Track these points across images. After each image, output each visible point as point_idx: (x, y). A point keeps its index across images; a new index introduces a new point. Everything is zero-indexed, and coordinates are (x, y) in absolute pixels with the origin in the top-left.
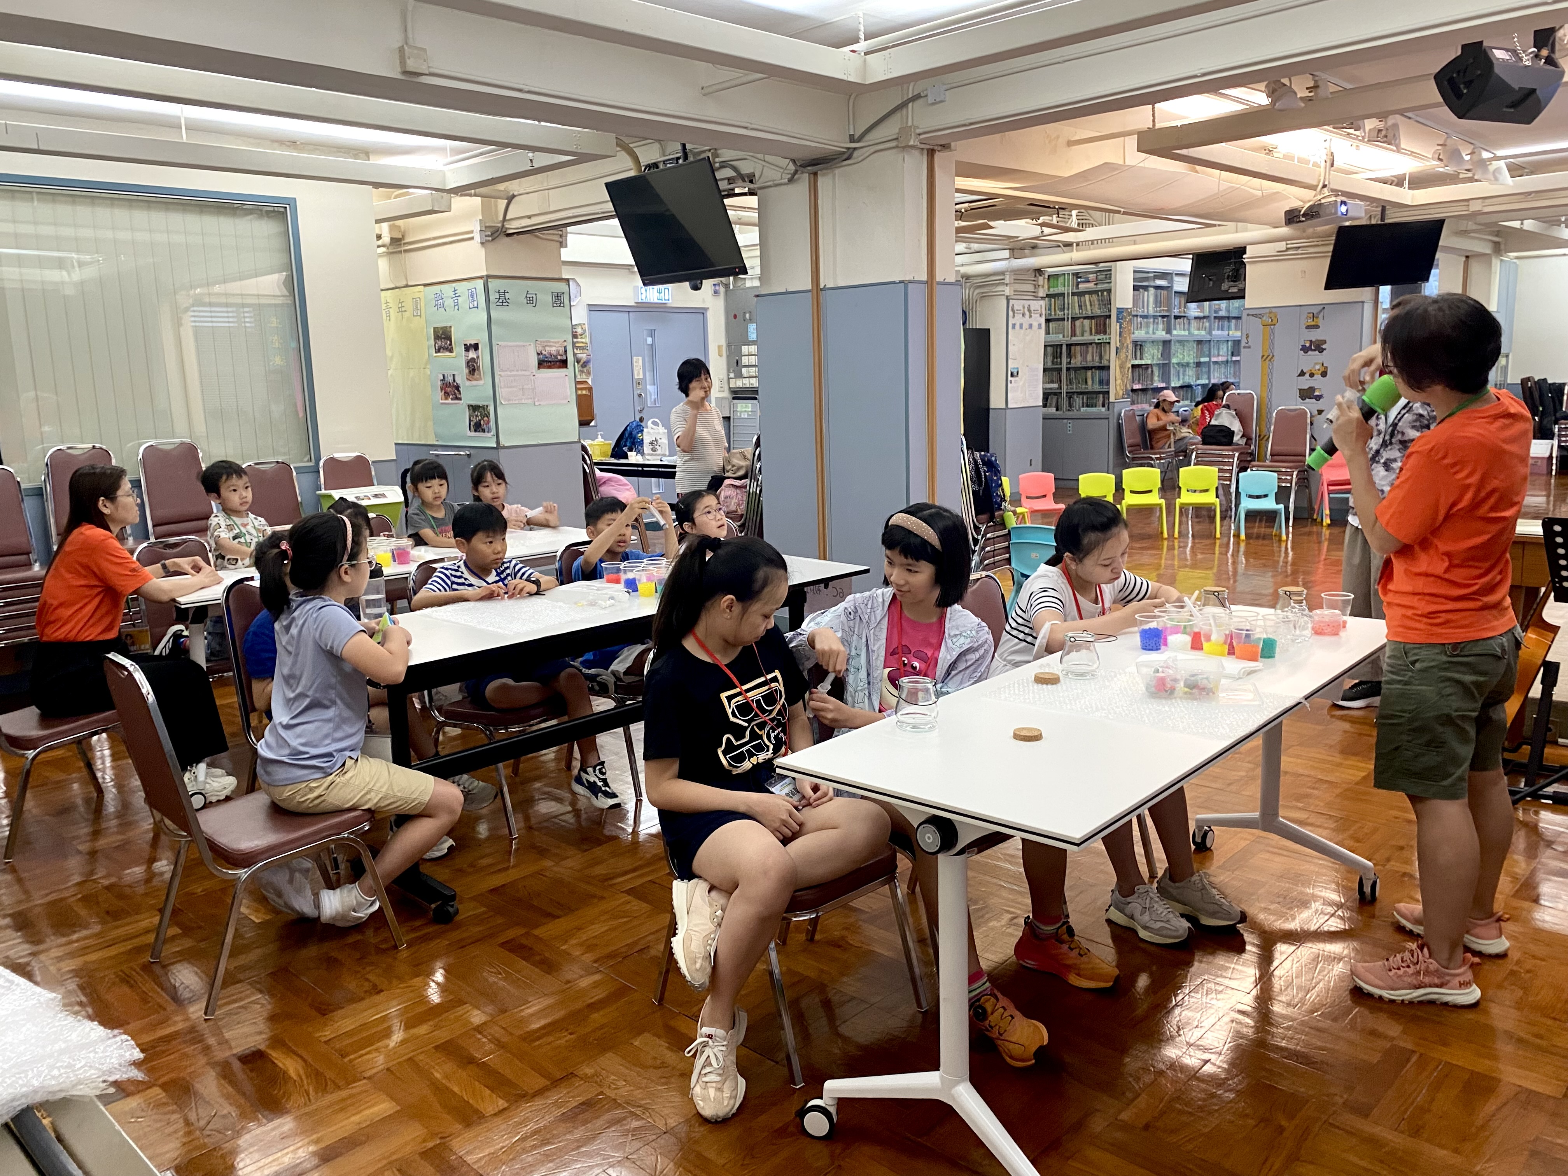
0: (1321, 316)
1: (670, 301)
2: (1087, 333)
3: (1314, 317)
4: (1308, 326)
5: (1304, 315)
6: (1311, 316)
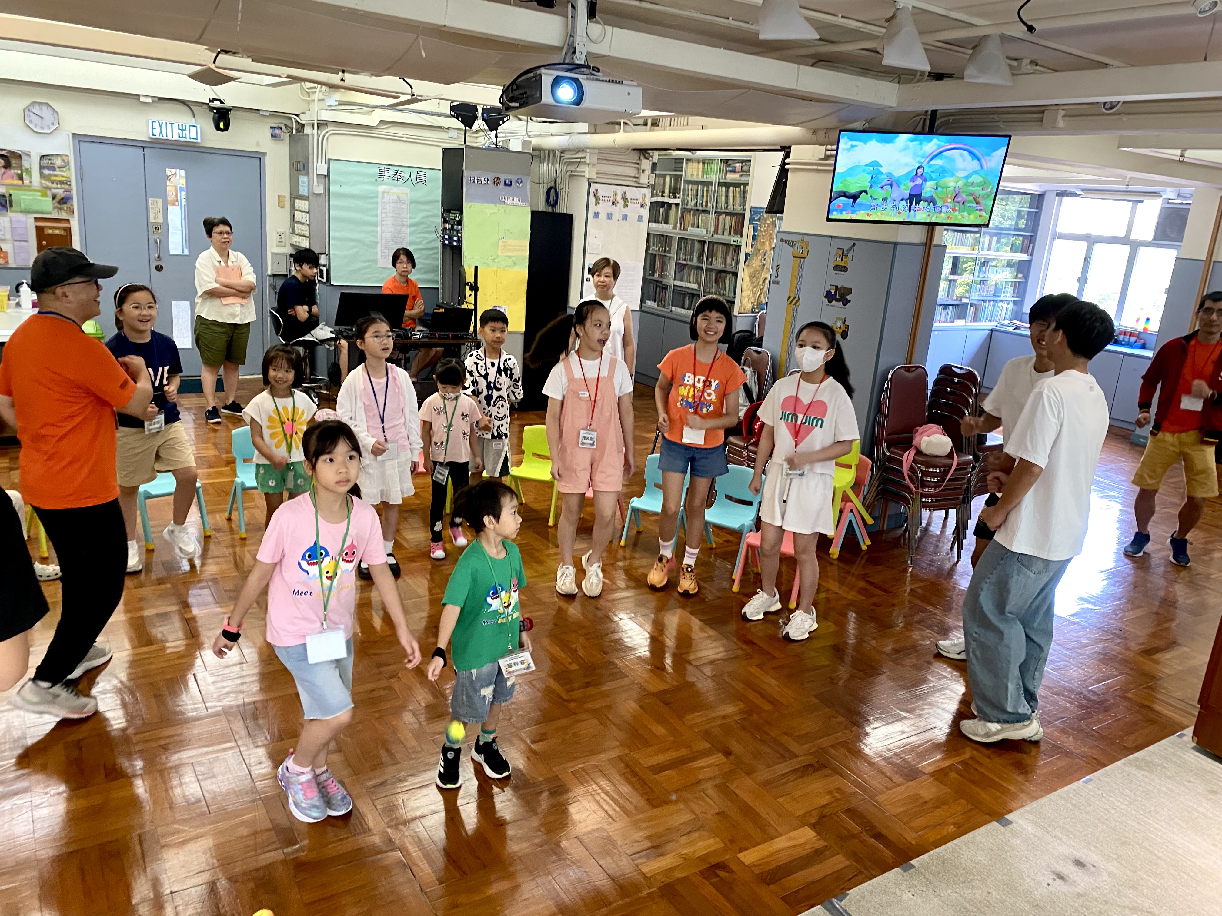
0: (850, 255)
1: (199, 141)
2: (727, 232)
3: (843, 255)
4: (837, 266)
5: (834, 251)
6: (841, 253)
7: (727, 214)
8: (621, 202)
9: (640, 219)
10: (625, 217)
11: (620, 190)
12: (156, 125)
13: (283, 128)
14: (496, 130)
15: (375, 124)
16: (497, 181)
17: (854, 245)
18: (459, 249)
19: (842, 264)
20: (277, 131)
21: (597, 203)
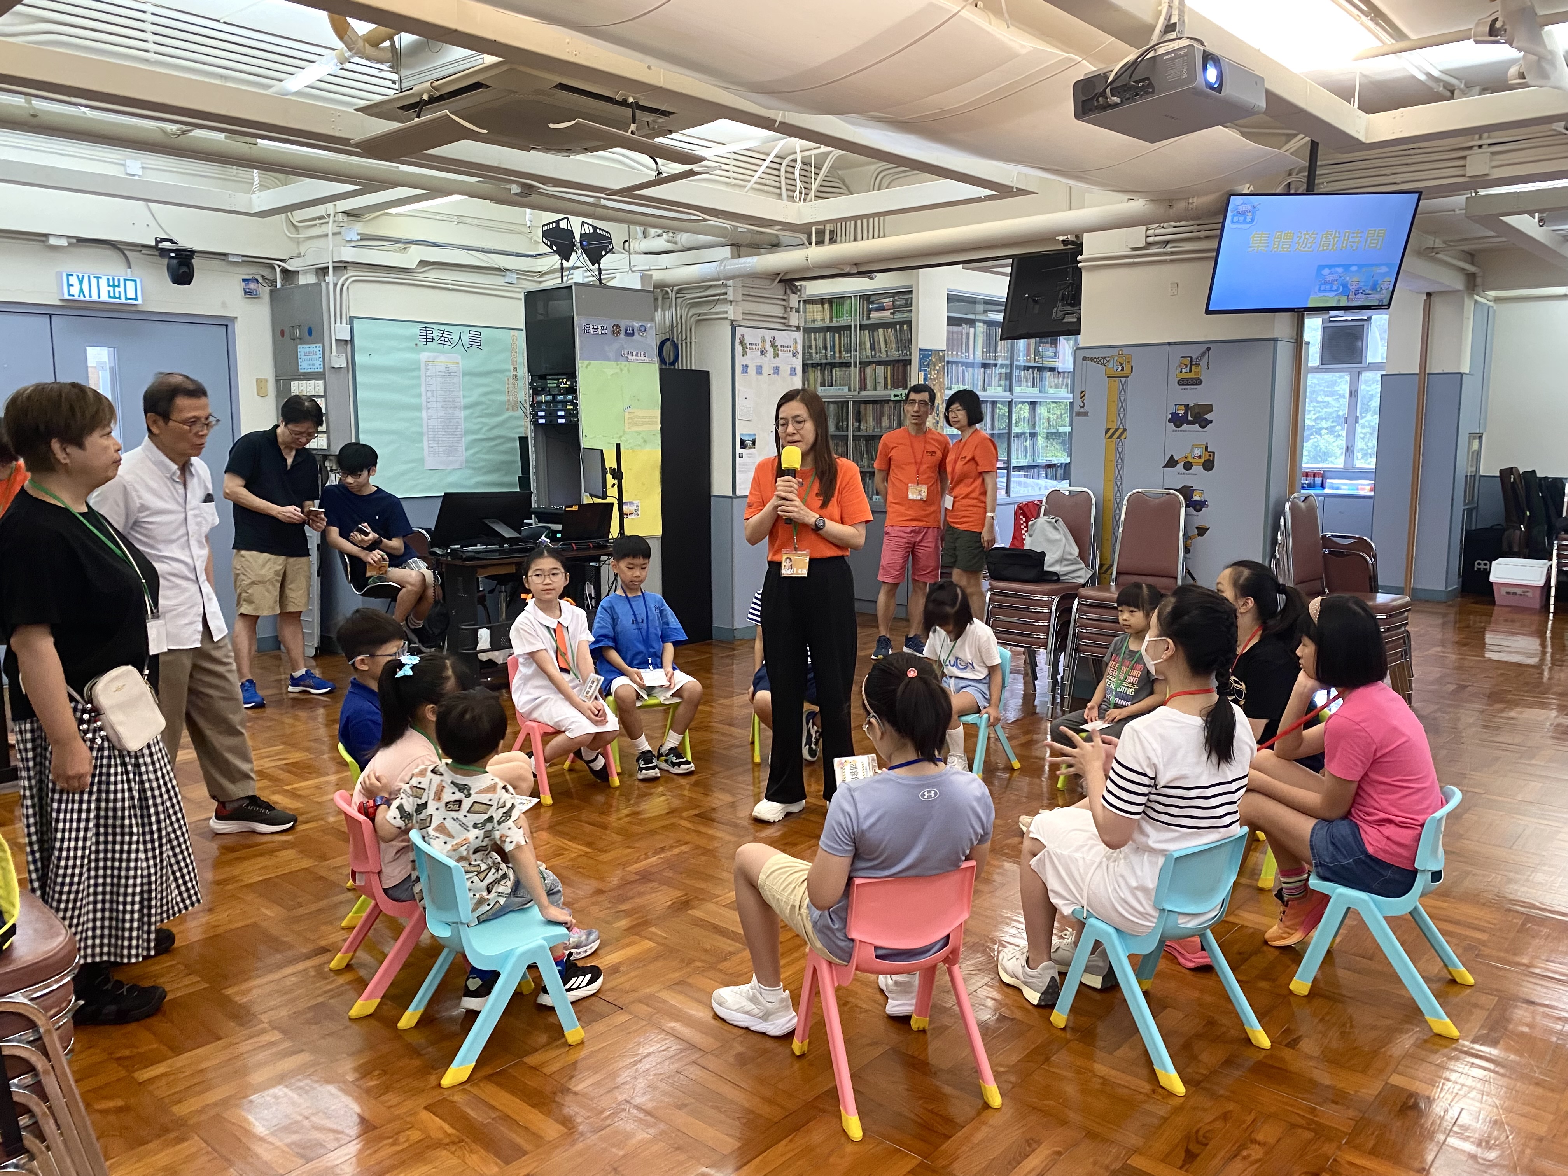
0: (1203, 363)
1: (140, 301)
2: (880, 387)
3: (1192, 364)
4: (1183, 379)
5: (1176, 360)
6: (1188, 363)
7: (879, 363)
8: (770, 351)
9: (793, 371)
10: (777, 370)
11: (768, 335)
12: (73, 280)
13: (260, 280)
14: (599, 263)
15: (413, 265)
16: (616, 330)
17: (1209, 349)
18: (572, 429)
19: (1192, 375)
20: (252, 286)
21: (744, 354)
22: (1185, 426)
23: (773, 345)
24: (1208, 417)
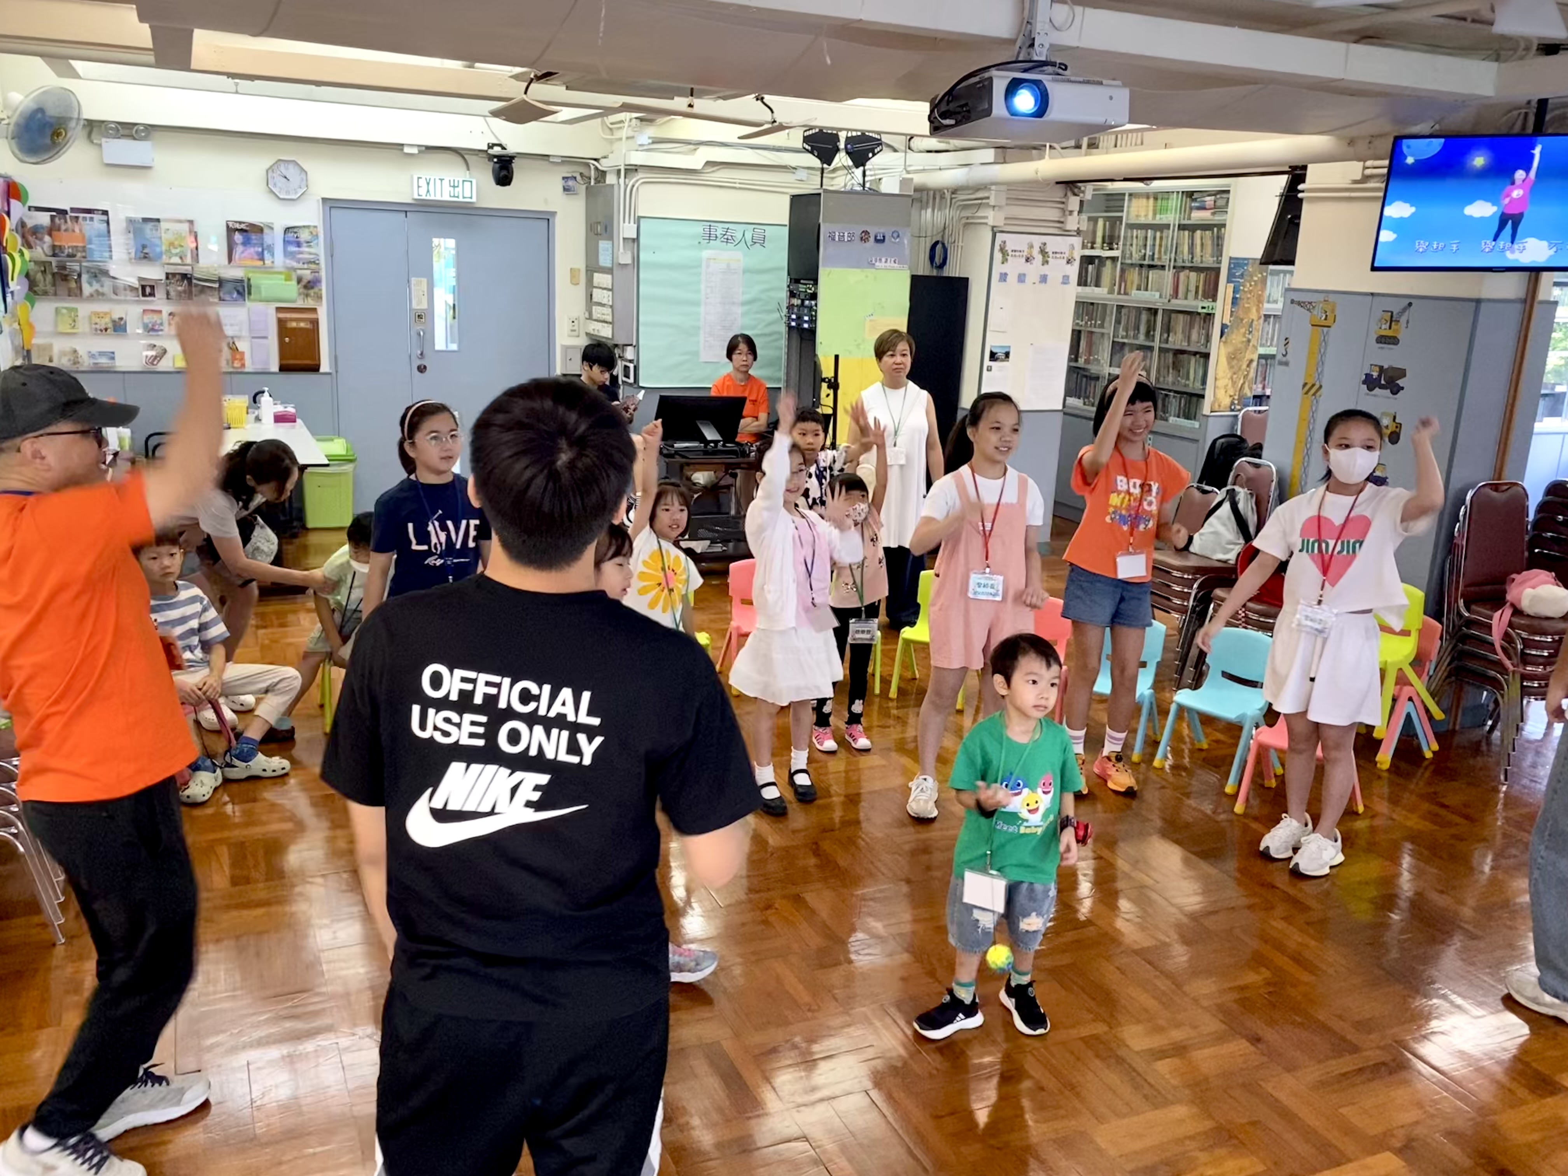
0: (1403, 319)
1: (474, 200)
2: (1191, 295)
3: (1392, 320)
4: (1382, 336)
5: (1378, 313)
6: (1388, 319)
7: (1191, 269)
8: (1039, 258)
9: (1066, 280)
10: (1044, 279)
11: (1037, 241)
12: (422, 182)
13: (579, 178)
14: (864, 165)
15: (699, 166)
16: (865, 236)
17: (1410, 304)
18: (812, 333)
19: (1390, 333)
20: (571, 183)
21: (1004, 261)
22: (1377, 391)
23: (1043, 252)
24: (1400, 382)
